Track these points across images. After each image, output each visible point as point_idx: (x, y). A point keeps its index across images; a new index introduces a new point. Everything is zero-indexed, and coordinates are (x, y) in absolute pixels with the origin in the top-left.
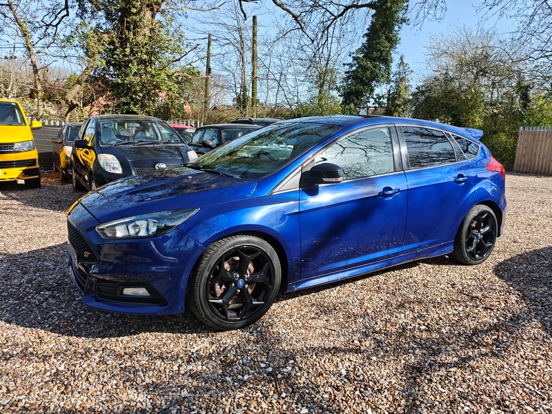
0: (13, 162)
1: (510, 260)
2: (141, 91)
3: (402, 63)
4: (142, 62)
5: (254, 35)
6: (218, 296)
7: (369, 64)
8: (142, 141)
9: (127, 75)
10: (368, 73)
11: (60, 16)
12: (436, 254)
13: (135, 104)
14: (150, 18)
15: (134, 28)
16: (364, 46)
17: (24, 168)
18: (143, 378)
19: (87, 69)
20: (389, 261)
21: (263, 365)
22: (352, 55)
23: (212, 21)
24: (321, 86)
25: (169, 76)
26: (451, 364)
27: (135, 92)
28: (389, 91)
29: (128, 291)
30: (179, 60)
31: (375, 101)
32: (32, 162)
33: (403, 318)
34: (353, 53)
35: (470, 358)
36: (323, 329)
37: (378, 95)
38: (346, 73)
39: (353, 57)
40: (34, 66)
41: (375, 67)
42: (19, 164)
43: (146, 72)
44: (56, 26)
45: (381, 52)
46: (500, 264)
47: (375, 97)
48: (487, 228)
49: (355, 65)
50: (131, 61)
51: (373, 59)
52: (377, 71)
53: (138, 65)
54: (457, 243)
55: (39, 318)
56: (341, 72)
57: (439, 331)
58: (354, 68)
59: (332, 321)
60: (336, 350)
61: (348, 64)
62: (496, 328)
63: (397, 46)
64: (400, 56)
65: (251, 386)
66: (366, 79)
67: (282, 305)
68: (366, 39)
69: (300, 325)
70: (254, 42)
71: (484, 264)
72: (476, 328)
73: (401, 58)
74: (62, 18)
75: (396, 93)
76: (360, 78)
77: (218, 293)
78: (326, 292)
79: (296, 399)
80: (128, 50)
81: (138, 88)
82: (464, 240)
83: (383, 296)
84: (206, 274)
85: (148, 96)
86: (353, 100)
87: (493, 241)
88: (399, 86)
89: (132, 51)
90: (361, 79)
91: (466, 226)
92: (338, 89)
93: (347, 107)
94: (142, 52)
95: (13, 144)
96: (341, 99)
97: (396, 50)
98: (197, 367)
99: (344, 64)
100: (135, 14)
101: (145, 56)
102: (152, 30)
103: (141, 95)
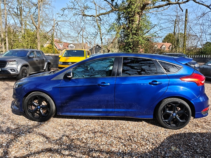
2: (132, 44)
5: (186, 17)
15: (132, 22)
19: (115, 38)
21: (22, 131)
27: (130, 45)
40: (101, 38)
50: (130, 34)
53: (133, 35)
80: (129, 30)
89: (131, 30)
100: (132, 17)
101: (135, 32)
102: (139, 21)
103: (132, 46)
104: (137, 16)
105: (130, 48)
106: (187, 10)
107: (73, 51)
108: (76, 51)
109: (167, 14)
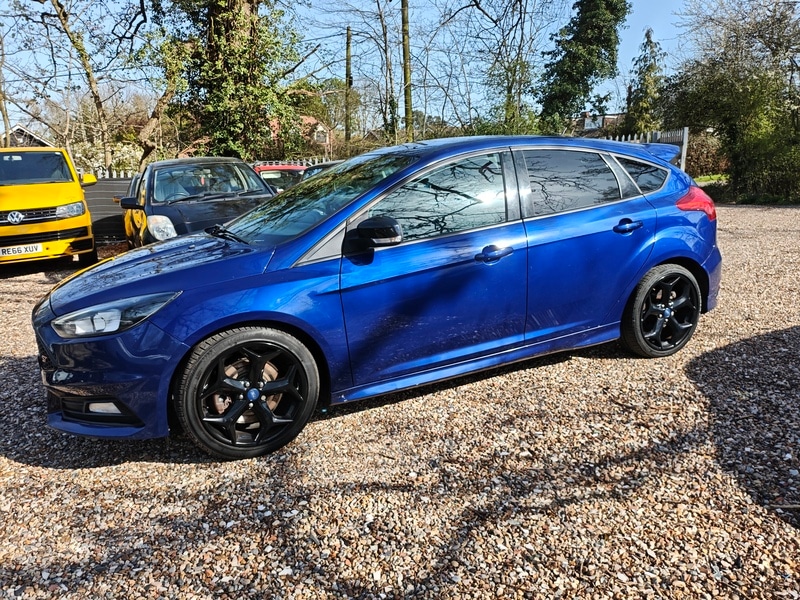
0: (57, 232)
1: (725, 348)
2: (242, 120)
3: (649, 42)
4: (240, 79)
5: (405, 21)
6: (220, 412)
7: (582, 50)
8: (210, 195)
9: (220, 99)
10: (580, 64)
11: (135, 24)
12: (588, 343)
13: (234, 141)
14: (248, 13)
15: (227, 31)
16: (575, 23)
17: (72, 240)
18: (98, 523)
19: (165, 95)
20: (503, 357)
21: (261, 508)
22: (555, 37)
23: (339, 8)
24: (509, 89)
25: (280, 97)
26: (536, 508)
27: (233, 123)
28: (630, 88)
29: (97, 408)
30: (293, 70)
31: (594, 105)
32: (83, 231)
33: (502, 441)
34: (556, 35)
35: (573, 500)
36: (377, 457)
37: (598, 96)
38: (546, 66)
39: (557, 41)
40: (97, 98)
41: (590, 53)
42: (65, 234)
43: (247, 94)
44: (131, 38)
45: (600, 29)
46: (706, 354)
47: (593, 99)
48: (683, 300)
49: (560, 53)
50: (224, 79)
51: (586, 42)
52: (595, 59)
53: (235, 84)
54: (626, 325)
56: (538, 66)
57: (546, 460)
58: (559, 58)
59: (396, 445)
60: (376, 486)
61: (549, 53)
62: (639, 455)
63: (626, 17)
64: (645, 32)
65: (232, 536)
66: (577, 73)
67: (333, 423)
68: (577, 10)
69: (345, 452)
70: (405, 32)
71: (677, 356)
72: (608, 455)
73: (648, 35)
74: (138, 25)
75: (641, 90)
76: (568, 73)
77: (219, 408)
78: (405, 404)
79: (283, 554)
80: (219, 64)
81: (237, 117)
82: (637, 320)
83: (489, 408)
84: (195, 382)
85: (253, 126)
86: (558, 108)
87: (693, 320)
88: (645, 80)
89: (226, 63)
90: (570, 74)
91: (641, 298)
92: (534, 92)
93: (549, 119)
94: (239, 63)
95: (55, 208)
96: (540, 108)
97: (625, 24)
98: (175, 509)
99: (543, 53)
100: (226, 10)
101: (244, 70)
102: (253, 30)
103: (242, 126)
104: (245, 8)
105: (231, 133)
107: (6, 158)
108: (18, 158)
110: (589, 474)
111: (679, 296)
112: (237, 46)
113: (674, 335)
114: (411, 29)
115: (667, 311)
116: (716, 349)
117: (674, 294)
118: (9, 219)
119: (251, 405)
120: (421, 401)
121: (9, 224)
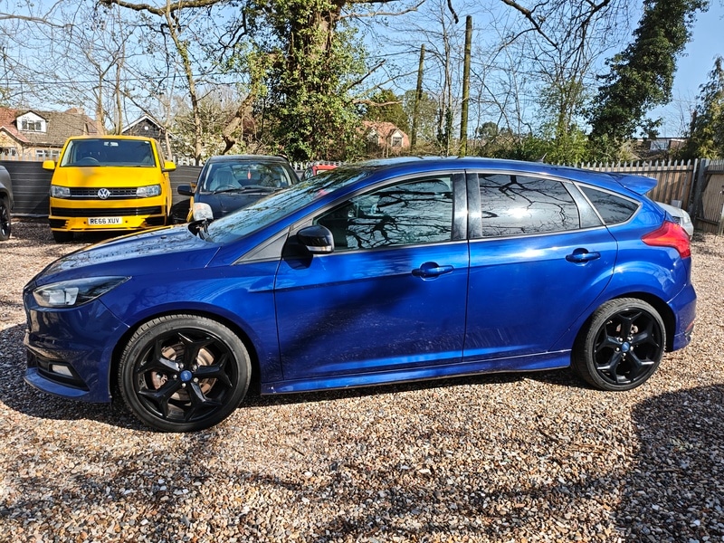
0: (135, 208)
2: (311, 123)
3: (719, 70)
4: (312, 87)
5: (468, 42)
6: (157, 388)
7: (636, 75)
8: (250, 188)
9: (295, 105)
10: (633, 89)
13: (303, 141)
14: (325, 29)
15: (306, 45)
16: (632, 49)
17: (147, 216)
19: (248, 98)
21: (161, 481)
22: (611, 62)
23: (408, 27)
24: (563, 108)
25: (346, 104)
27: (304, 126)
28: (695, 113)
30: (360, 82)
31: (645, 129)
32: (158, 209)
33: (410, 454)
34: (612, 60)
35: (445, 528)
36: (289, 450)
37: (649, 120)
38: (600, 89)
39: (612, 66)
40: (193, 97)
41: (644, 79)
42: (142, 211)
43: (318, 101)
44: (234, 46)
45: (657, 55)
48: (644, 336)
49: (614, 77)
50: (299, 87)
51: (641, 68)
52: (648, 85)
53: (309, 91)
55: (9, 386)
56: (592, 89)
57: (442, 482)
58: (613, 82)
59: (312, 441)
61: (603, 77)
64: (716, 60)
66: (630, 97)
67: (268, 411)
68: (636, 37)
69: (263, 440)
70: (467, 52)
72: (504, 487)
73: (718, 63)
74: (240, 36)
75: (707, 117)
76: (621, 97)
77: (155, 384)
78: (340, 402)
80: (296, 74)
81: (308, 121)
83: (415, 419)
85: (322, 129)
86: (608, 129)
87: (656, 357)
88: (711, 107)
89: (302, 73)
90: (622, 98)
91: (595, 330)
92: (585, 113)
93: (597, 139)
94: (314, 73)
95: (136, 188)
96: (590, 129)
97: (684, 52)
99: (598, 77)
100: (305, 26)
101: (317, 79)
102: (329, 44)
103: (311, 129)
104: (323, 25)
105: (302, 135)
106: (469, 18)
107: (106, 144)
108: (116, 144)
109: (414, 28)
110: (475, 504)
111: (641, 331)
112: (314, 58)
113: (632, 371)
114: (473, 49)
115: (626, 346)
116: (681, 390)
117: (636, 329)
118: (99, 194)
119: (184, 385)
120: (357, 402)
121: (99, 198)
